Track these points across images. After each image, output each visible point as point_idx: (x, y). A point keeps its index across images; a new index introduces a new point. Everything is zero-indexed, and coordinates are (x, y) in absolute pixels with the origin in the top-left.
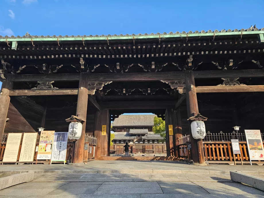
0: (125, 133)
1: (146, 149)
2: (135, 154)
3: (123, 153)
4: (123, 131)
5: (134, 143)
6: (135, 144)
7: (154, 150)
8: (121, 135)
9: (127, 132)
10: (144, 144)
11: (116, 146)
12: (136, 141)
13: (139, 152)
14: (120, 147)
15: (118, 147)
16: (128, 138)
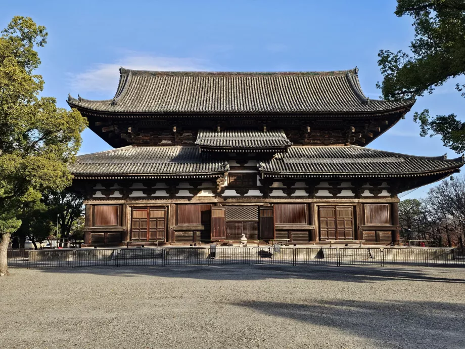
0: (176, 151)
1: (278, 225)
2: (224, 244)
3: (161, 244)
4: (163, 142)
5: (217, 194)
6: (222, 200)
7: (315, 227)
8: (151, 157)
9: (182, 144)
10: (267, 200)
11: (129, 209)
12: (229, 187)
13: (244, 239)
14: (149, 214)
15: (137, 214)
16: (188, 169)
